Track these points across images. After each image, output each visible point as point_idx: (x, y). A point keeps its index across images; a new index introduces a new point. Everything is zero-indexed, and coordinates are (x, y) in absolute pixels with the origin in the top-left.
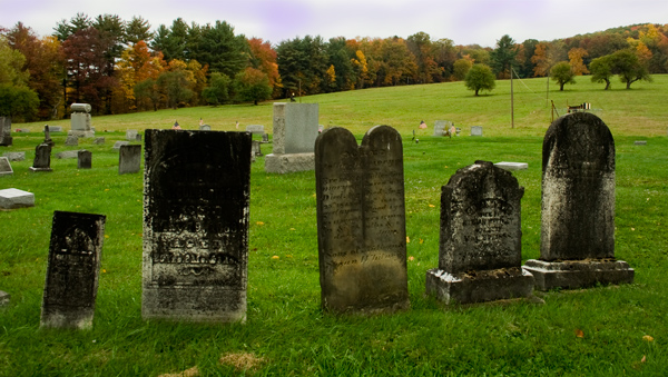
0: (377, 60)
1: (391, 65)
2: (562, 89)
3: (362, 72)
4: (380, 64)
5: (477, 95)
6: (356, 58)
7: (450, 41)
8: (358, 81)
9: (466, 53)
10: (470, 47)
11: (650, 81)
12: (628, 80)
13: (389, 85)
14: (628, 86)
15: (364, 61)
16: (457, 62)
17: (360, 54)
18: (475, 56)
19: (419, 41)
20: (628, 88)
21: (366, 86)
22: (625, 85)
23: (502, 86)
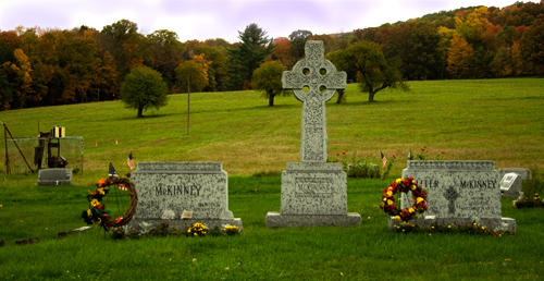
0: (48, 63)
1: (73, 71)
2: (271, 104)
3: (22, 83)
4: (53, 69)
5: (140, 116)
6: (13, 60)
7: (171, 34)
8: (15, 96)
9: (198, 52)
10: (210, 42)
11: (406, 89)
12: (370, 89)
13: (70, 102)
14: (371, 97)
15: (27, 66)
16: (183, 65)
17: (19, 54)
18: (213, 57)
19: (121, 34)
20: (371, 100)
21: (30, 104)
22: (366, 97)
23: (176, 101)
